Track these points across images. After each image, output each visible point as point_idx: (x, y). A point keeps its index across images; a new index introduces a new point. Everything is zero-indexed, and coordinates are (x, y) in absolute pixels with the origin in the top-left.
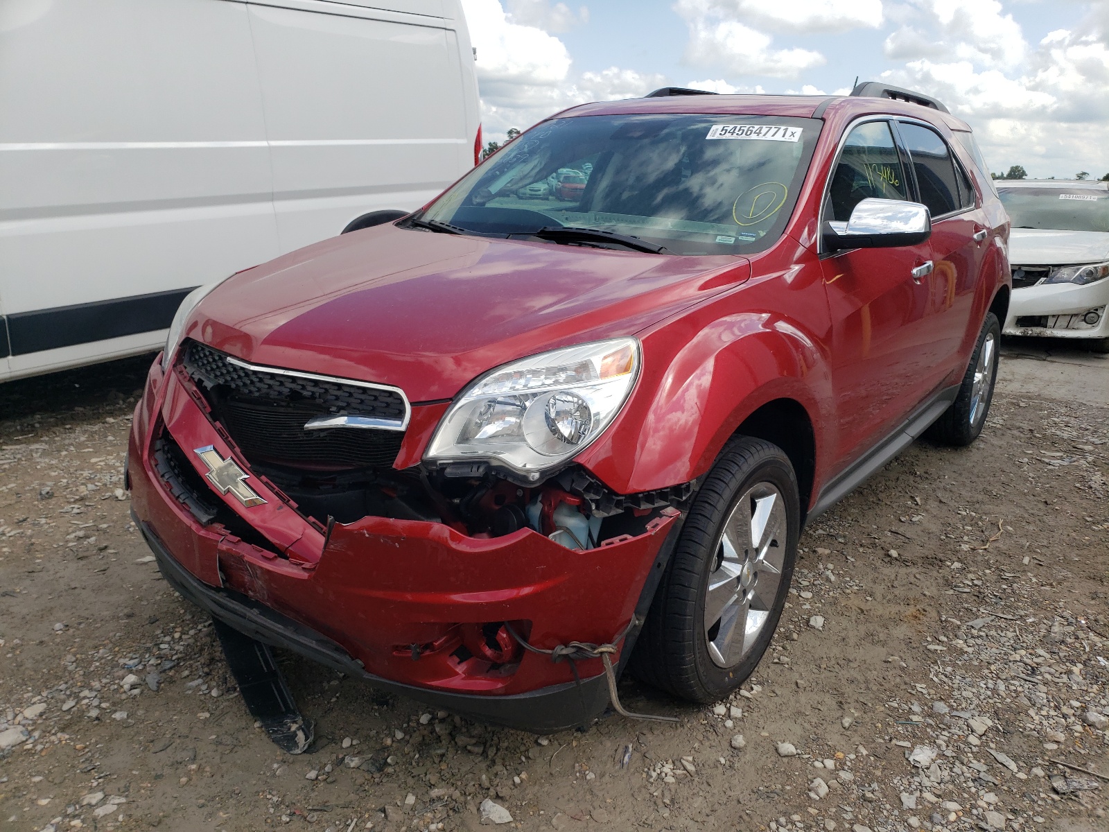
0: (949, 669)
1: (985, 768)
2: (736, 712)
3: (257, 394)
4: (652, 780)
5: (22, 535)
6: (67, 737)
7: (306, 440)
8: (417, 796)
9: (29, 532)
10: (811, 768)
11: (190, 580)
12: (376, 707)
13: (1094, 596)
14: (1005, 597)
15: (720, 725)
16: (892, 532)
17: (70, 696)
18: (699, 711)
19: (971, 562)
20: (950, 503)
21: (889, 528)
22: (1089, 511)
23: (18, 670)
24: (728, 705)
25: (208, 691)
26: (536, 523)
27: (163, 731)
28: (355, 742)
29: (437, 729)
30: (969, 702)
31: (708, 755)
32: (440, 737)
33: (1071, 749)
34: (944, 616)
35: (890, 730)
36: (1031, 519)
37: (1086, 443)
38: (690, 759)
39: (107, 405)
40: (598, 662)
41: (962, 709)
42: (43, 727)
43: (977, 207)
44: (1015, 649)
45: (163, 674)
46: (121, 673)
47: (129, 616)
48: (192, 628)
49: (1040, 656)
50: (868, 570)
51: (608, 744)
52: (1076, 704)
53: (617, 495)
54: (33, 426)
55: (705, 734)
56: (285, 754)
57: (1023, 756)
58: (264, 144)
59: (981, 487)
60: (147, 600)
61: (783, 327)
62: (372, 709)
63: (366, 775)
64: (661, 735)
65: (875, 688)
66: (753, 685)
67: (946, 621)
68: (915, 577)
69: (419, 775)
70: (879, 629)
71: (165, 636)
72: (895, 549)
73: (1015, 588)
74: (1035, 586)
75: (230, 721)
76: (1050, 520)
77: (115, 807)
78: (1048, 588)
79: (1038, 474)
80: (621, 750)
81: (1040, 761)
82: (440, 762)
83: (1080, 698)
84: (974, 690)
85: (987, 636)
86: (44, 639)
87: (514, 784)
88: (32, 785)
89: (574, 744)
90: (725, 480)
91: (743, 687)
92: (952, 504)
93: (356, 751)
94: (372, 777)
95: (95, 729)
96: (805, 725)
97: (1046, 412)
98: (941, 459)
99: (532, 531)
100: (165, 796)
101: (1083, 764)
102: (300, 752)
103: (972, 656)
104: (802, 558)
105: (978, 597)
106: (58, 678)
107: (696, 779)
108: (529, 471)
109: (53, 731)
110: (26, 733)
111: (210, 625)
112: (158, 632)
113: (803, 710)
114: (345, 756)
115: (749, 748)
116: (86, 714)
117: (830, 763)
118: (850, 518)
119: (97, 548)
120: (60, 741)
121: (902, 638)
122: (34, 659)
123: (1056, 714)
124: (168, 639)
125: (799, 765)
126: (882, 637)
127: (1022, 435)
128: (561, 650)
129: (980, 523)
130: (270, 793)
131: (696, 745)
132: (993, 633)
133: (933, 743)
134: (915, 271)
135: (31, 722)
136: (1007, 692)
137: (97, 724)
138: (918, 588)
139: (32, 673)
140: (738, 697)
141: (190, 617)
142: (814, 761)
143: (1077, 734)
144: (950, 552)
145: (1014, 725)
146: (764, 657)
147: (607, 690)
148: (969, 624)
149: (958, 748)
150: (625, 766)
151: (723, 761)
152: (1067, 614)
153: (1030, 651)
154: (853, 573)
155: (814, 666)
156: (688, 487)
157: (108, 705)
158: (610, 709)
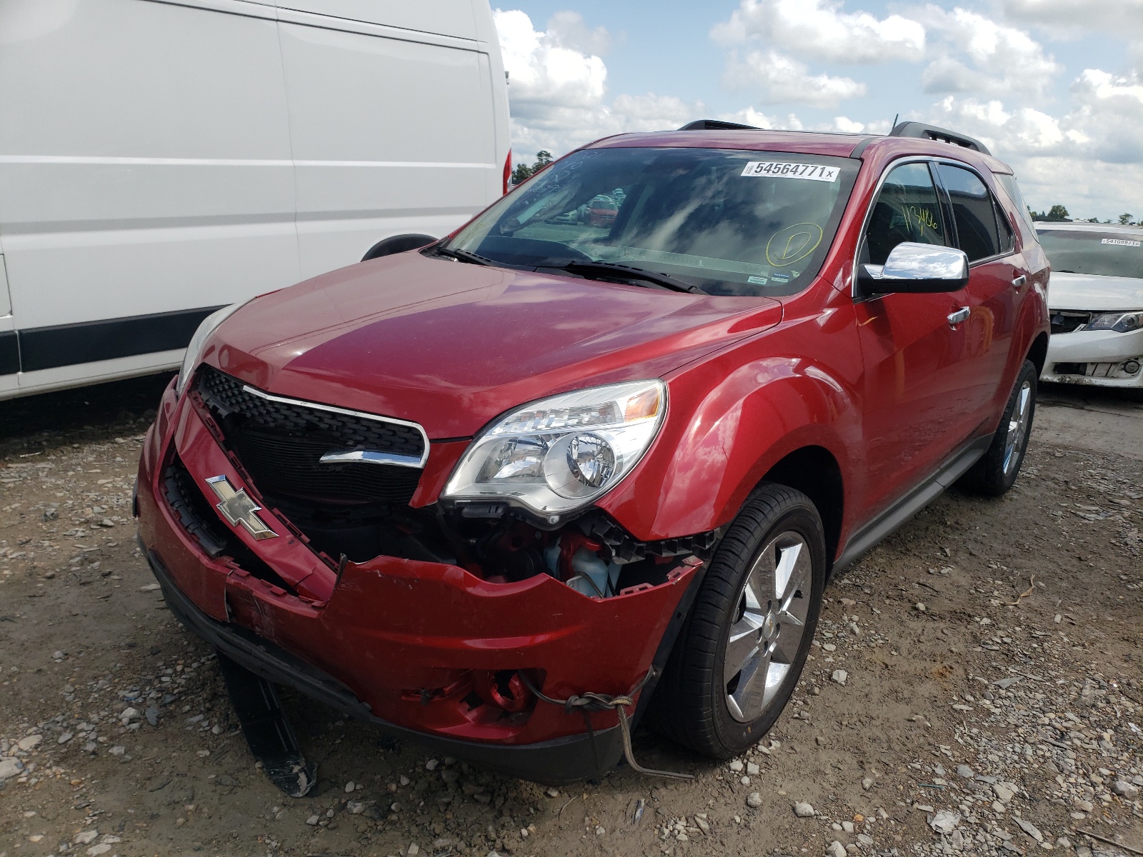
0: (975, 730)
1: (1009, 837)
2: (753, 768)
3: (272, 425)
4: (664, 837)
5: (24, 558)
6: (62, 771)
7: (321, 472)
8: (420, 846)
9: (32, 555)
10: (829, 830)
11: (197, 614)
12: (382, 751)
13: (1127, 658)
14: (1035, 656)
15: (736, 782)
16: (920, 584)
17: (67, 728)
18: (715, 767)
19: (1000, 619)
20: (981, 556)
21: (918, 579)
22: (1124, 569)
23: (14, 699)
24: (745, 761)
25: (208, 728)
26: (554, 568)
27: (160, 768)
28: (358, 787)
29: (444, 777)
30: (995, 766)
31: (723, 813)
32: (446, 784)
33: (1099, 819)
34: (971, 674)
35: (912, 793)
36: (1064, 575)
37: (1123, 498)
38: (704, 816)
39: (117, 424)
40: (613, 714)
41: (988, 773)
42: (37, 760)
43: (1017, 251)
44: (1044, 712)
45: (163, 708)
46: (120, 706)
47: (131, 646)
48: (195, 661)
49: (1070, 720)
50: (894, 623)
51: (620, 797)
52: (1105, 772)
53: (639, 542)
54: (40, 443)
55: (720, 790)
56: (285, 797)
57: (1049, 826)
58: (289, 163)
59: (1014, 540)
60: (150, 630)
61: (813, 372)
62: (378, 752)
63: (369, 821)
64: (675, 790)
65: (897, 748)
66: (772, 741)
67: (973, 680)
68: (942, 632)
69: (423, 824)
70: (904, 686)
71: (166, 669)
72: (923, 602)
73: (1046, 648)
74: (1067, 646)
75: (230, 760)
76: (1083, 576)
77: (109, 847)
78: (1079, 648)
79: (1073, 528)
80: (633, 805)
81: (1066, 831)
82: (446, 810)
83: (1110, 766)
84: (1000, 754)
85: (1015, 697)
86: (42, 668)
87: (521, 837)
88: (24, 820)
89: (585, 796)
90: (749, 528)
91: (761, 742)
92: (983, 557)
93: (359, 796)
94: (375, 824)
95: (91, 764)
96: (824, 784)
97: (1082, 463)
98: (972, 510)
99: (548, 577)
100: (161, 837)
101: (1110, 836)
102: (301, 795)
103: (999, 718)
104: (827, 608)
105: (1007, 655)
106: (55, 709)
107: (710, 838)
108: (549, 514)
109: (48, 765)
110: (20, 765)
111: (214, 658)
112: (160, 664)
113: (822, 769)
114: (348, 801)
115: (765, 807)
116: (82, 748)
117: (849, 826)
118: (877, 569)
119: (100, 573)
120: (55, 775)
121: (927, 696)
122: (31, 688)
123: (1084, 782)
124: (169, 671)
125: (817, 826)
126: (906, 694)
127: (1057, 487)
128: (576, 701)
129: (1011, 578)
130: (269, 838)
131: (711, 802)
132: (1021, 693)
133: (956, 807)
134: (951, 317)
135: (26, 754)
136: (1034, 758)
137: (93, 759)
138: (945, 645)
139: (29, 703)
140: (756, 753)
141: (193, 649)
142: (832, 823)
143: (1105, 804)
144: (979, 607)
145: (1041, 793)
146: (784, 711)
147: (621, 742)
148: (995, 683)
149: (982, 814)
150: (637, 822)
151: (738, 819)
152: (1099, 676)
153: (1060, 715)
154: (879, 626)
155: (835, 723)
156: (712, 535)
157: (105, 738)
158: (623, 761)
